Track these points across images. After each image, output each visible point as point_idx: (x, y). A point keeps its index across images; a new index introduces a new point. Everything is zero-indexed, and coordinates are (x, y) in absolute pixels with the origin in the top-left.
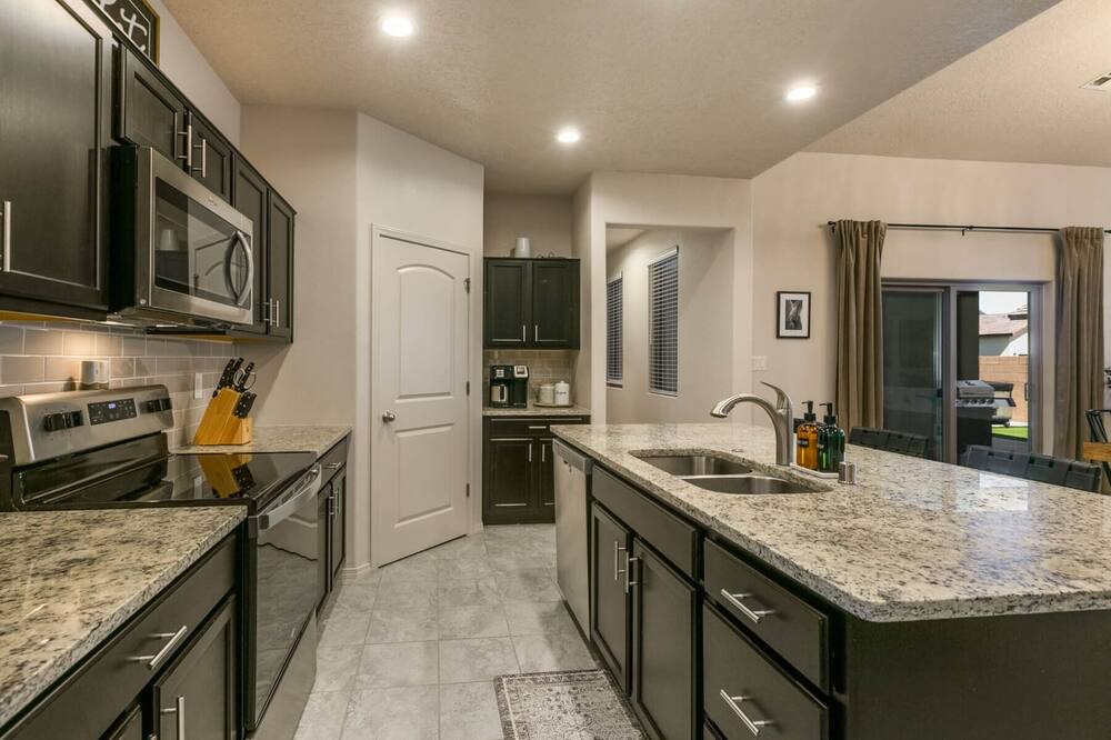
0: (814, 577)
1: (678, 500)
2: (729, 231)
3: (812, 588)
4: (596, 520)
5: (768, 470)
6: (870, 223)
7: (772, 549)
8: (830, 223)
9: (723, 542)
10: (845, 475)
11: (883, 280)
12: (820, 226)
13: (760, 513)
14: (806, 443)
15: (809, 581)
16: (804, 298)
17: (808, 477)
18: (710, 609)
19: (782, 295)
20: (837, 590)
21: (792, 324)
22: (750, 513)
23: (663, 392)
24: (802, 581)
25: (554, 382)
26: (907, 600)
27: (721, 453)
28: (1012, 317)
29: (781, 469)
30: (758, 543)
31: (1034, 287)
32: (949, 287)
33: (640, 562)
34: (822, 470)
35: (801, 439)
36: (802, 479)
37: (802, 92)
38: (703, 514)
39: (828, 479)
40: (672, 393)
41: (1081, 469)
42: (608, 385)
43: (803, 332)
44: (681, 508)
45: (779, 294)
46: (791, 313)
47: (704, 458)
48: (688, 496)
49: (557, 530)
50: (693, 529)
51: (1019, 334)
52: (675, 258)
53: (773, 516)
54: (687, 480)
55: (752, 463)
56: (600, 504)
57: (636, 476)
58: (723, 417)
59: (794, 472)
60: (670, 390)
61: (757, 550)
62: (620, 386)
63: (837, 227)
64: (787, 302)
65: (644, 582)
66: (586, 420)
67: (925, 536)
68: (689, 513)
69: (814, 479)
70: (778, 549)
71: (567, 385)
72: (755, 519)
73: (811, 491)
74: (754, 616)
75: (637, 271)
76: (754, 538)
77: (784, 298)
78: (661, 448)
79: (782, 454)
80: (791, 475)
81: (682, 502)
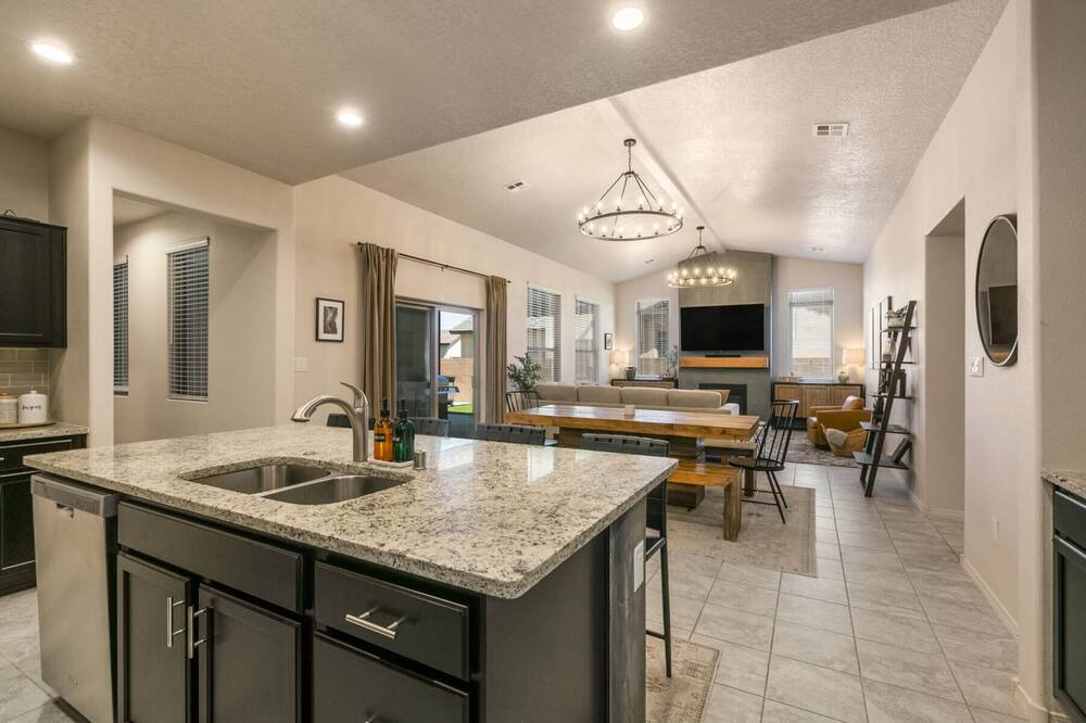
0: (459, 573)
1: (276, 525)
2: (271, 232)
3: (457, 584)
4: (127, 575)
5: (348, 469)
6: (388, 250)
7: (409, 555)
8: (359, 244)
9: (340, 561)
10: (419, 461)
11: (397, 297)
12: (352, 245)
13: (373, 518)
14: (383, 438)
15: (453, 578)
16: (339, 306)
17: (388, 469)
18: (322, 638)
19: (320, 302)
20: (483, 579)
21: (329, 328)
22: (364, 522)
23: (188, 397)
24: (445, 580)
25: (16, 393)
26: (533, 568)
27: (292, 459)
28: (451, 332)
29: (360, 465)
30: (392, 554)
31: (476, 311)
32: (433, 308)
33: (211, 612)
34: (397, 460)
35: (378, 435)
36: (382, 472)
37: (350, 118)
38: (315, 536)
39: (404, 468)
40: (201, 398)
41: (537, 432)
42: (116, 393)
43: (338, 337)
44: (282, 534)
45: (318, 300)
46: (328, 319)
47: (274, 467)
48: (288, 518)
49: (39, 595)
50: (296, 556)
51: (455, 342)
52: (205, 249)
53: (387, 518)
54: (266, 497)
55: (330, 464)
56: (132, 552)
57: (204, 506)
58: (305, 421)
59: (374, 467)
60: (199, 394)
61: (391, 561)
62: (126, 393)
63: (364, 248)
64: (325, 308)
65: (216, 634)
66: (80, 441)
67: (499, 503)
68: (296, 539)
69: (394, 470)
70: (414, 554)
71: (44, 396)
72: (372, 526)
73: (400, 483)
74: (389, 632)
75: (151, 256)
76: (385, 549)
77: (322, 304)
78: (221, 464)
79: (359, 451)
80: (371, 470)
81: (281, 527)
